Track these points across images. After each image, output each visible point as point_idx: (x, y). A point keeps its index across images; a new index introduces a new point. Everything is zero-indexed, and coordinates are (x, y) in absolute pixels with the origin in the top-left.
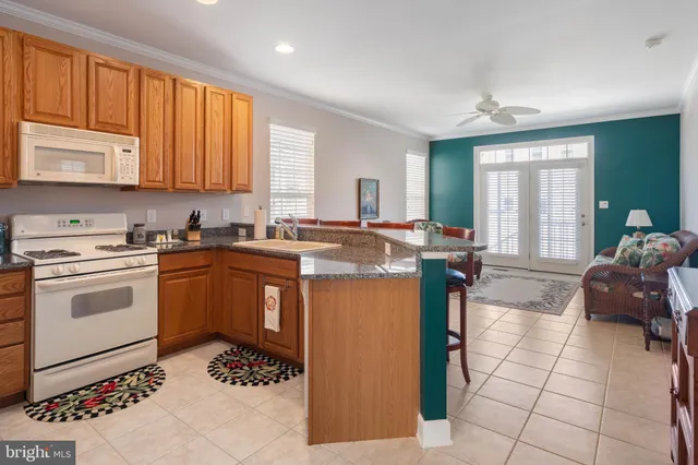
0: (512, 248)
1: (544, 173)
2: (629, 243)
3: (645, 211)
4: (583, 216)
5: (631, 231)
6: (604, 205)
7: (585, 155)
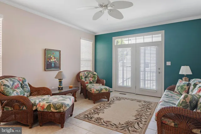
0: (129, 84)
1: (142, 49)
2: (182, 84)
3: (189, 66)
4: (159, 69)
5: (182, 77)
6: (169, 63)
7: (160, 40)
